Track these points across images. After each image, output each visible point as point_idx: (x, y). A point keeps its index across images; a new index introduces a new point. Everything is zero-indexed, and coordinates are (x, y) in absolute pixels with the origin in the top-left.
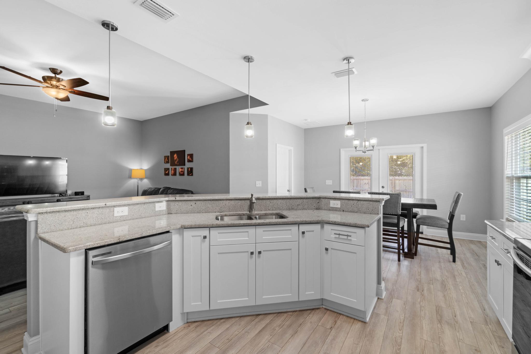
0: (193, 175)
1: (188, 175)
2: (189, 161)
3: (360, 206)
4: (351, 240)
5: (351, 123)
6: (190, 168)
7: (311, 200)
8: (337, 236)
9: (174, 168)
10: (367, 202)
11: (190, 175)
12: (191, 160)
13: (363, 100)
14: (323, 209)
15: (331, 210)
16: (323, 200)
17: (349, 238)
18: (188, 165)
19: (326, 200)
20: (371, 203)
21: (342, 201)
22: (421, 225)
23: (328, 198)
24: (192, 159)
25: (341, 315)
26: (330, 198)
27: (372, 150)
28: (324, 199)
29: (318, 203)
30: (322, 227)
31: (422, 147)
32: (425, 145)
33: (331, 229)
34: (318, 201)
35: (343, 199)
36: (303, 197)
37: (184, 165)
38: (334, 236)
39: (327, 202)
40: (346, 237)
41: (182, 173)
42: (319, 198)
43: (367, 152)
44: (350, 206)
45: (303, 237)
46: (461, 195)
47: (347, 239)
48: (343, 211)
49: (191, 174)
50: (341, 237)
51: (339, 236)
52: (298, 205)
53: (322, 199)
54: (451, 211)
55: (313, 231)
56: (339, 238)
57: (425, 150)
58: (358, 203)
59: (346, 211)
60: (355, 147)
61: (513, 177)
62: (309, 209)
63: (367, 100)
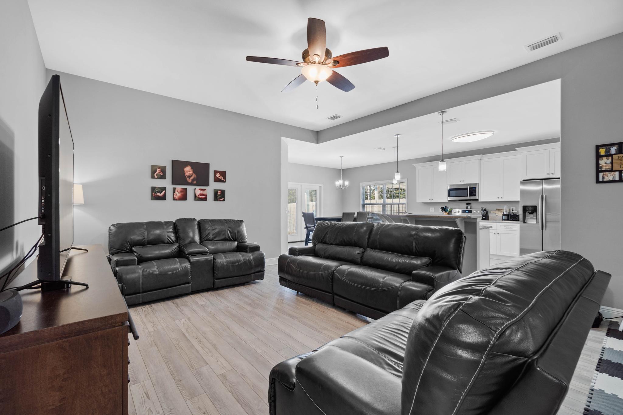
0: (225, 201)
1: (215, 200)
2: (217, 180)
6: (220, 190)
9: (183, 189)
11: (220, 201)
12: (222, 179)
18: (214, 186)
24: (225, 178)
31: (320, 187)
32: (322, 185)
37: (208, 185)
41: (204, 197)
49: (223, 199)
63: (343, 157)
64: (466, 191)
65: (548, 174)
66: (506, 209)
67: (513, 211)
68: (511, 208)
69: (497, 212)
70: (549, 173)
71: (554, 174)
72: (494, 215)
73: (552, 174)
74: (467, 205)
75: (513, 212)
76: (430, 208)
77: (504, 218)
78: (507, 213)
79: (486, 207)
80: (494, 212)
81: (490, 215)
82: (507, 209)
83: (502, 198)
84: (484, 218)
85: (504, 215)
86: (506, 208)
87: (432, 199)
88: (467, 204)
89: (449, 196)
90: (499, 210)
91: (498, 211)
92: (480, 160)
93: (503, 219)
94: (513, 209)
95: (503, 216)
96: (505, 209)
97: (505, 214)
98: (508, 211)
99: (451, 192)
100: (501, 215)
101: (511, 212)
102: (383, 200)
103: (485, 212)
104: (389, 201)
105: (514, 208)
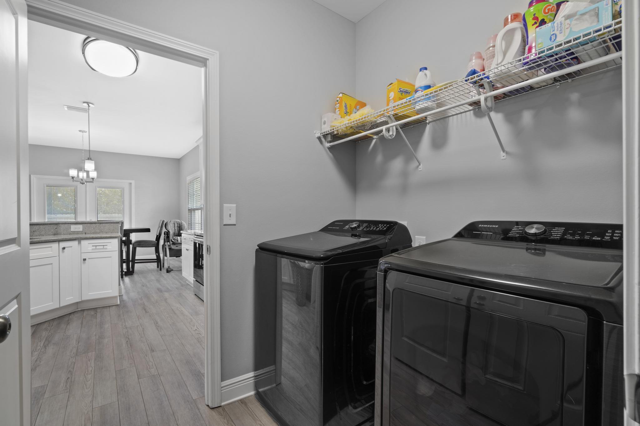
3: (102, 228)
4: (107, 248)
5: (91, 158)
7: (49, 226)
8: (94, 247)
10: (109, 224)
13: (80, 131)
14: (62, 233)
15: (71, 234)
16: (62, 226)
17: (105, 247)
19: (66, 225)
20: (112, 224)
21: (84, 224)
22: (137, 248)
23: (68, 224)
25: (98, 308)
26: (71, 224)
27: (92, 182)
28: (64, 225)
29: (56, 228)
30: (79, 243)
31: (131, 183)
32: (133, 182)
33: (89, 243)
34: (56, 227)
35: (85, 223)
36: (41, 223)
38: (91, 248)
39: (66, 227)
40: (102, 247)
42: (57, 224)
43: (86, 183)
44: (93, 229)
45: (63, 252)
46: (164, 221)
47: (103, 248)
48: (85, 233)
50: (97, 247)
51: (96, 247)
52: (34, 231)
53: (60, 225)
54: (158, 235)
55: (72, 247)
56: (96, 249)
57: (133, 185)
58: (100, 226)
59: (88, 233)
60: (71, 177)
61: (192, 209)
62: (46, 235)
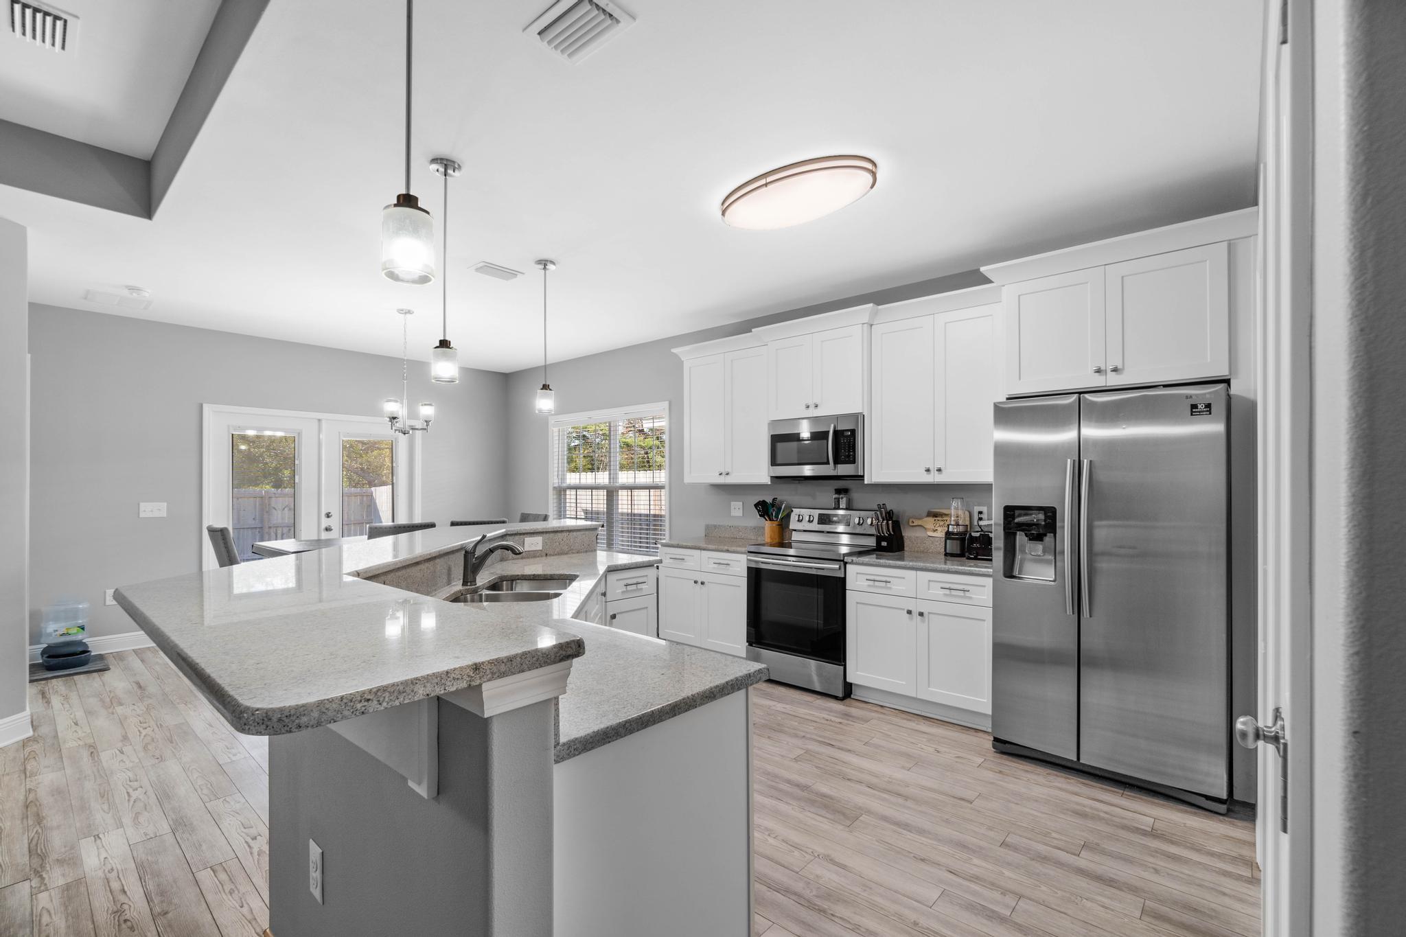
63: (409, 312)
64: (825, 441)
65: (1099, 371)
66: (956, 511)
67: (980, 519)
68: (976, 509)
69: (929, 522)
70: (1103, 368)
71: (1123, 369)
72: (918, 533)
73: (1115, 370)
74: (837, 496)
75: (981, 523)
76: (732, 503)
77: (953, 546)
78: (961, 529)
79: (892, 503)
80: (919, 522)
81: (907, 534)
82: (960, 512)
83: (939, 470)
84: (884, 544)
85: (949, 535)
86: (956, 509)
87: (727, 474)
88: (838, 491)
89: (774, 462)
90: (935, 515)
91: (931, 519)
92: (871, 325)
93: (945, 550)
94: (980, 513)
95: (948, 541)
96: (953, 512)
97: (953, 533)
98: (964, 520)
99: (780, 446)
100: (940, 534)
101: (976, 523)
102: (610, 474)
103: (887, 524)
104: (625, 477)
105: (984, 509)
